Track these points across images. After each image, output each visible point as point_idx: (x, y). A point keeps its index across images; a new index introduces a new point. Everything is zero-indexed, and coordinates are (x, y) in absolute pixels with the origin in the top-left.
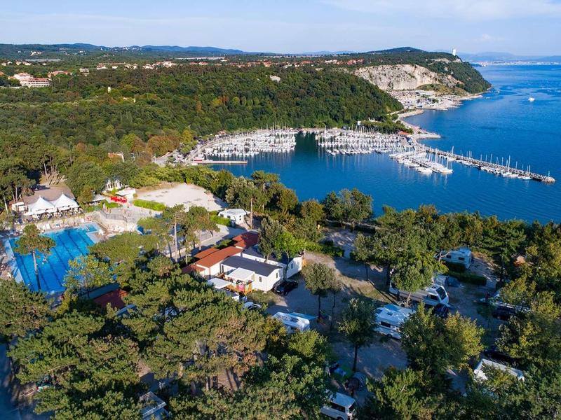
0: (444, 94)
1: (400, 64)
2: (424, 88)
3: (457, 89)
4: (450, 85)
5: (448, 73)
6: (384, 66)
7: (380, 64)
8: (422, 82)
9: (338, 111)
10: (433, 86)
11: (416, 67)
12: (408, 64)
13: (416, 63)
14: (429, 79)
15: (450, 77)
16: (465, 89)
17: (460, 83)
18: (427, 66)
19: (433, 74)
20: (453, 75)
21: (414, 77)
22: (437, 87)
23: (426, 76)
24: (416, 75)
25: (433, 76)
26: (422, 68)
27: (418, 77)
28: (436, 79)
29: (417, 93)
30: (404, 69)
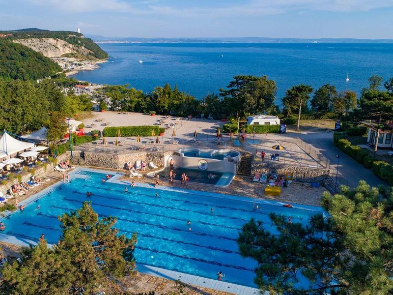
0: (82, 60)
1: (45, 37)
2: (67, 55)
3: (90, 57)
4: (84, 53)
5: (81, 45)
6: (33, 39)
7: (28, 37)
8: (64, 51)
9: (18, 73)
10: (73, 55)
11: (57, 40)
12: (51, 37)
13: (57, 38)
14: (69, 49)
15: (83, 48)
16: (95, 56)
17: (91, 52)
18: (65, 40)
19: (71, 46)
20: (85, 47)
21: (57, 48)
22: (76, 55)
23: (66, 47)
24: (59, 46)
25: (71, 47)
26: (62, 41)
27: (61, 48)
28: (74, 49)
29: (63, 60)
30: (48, 42)
